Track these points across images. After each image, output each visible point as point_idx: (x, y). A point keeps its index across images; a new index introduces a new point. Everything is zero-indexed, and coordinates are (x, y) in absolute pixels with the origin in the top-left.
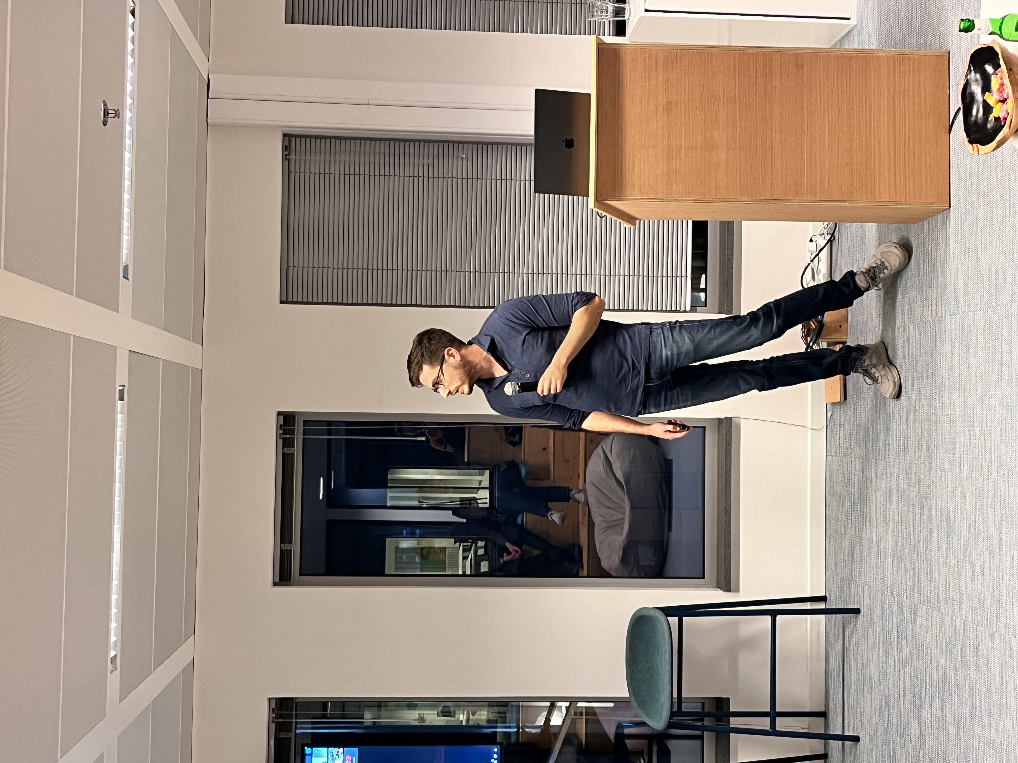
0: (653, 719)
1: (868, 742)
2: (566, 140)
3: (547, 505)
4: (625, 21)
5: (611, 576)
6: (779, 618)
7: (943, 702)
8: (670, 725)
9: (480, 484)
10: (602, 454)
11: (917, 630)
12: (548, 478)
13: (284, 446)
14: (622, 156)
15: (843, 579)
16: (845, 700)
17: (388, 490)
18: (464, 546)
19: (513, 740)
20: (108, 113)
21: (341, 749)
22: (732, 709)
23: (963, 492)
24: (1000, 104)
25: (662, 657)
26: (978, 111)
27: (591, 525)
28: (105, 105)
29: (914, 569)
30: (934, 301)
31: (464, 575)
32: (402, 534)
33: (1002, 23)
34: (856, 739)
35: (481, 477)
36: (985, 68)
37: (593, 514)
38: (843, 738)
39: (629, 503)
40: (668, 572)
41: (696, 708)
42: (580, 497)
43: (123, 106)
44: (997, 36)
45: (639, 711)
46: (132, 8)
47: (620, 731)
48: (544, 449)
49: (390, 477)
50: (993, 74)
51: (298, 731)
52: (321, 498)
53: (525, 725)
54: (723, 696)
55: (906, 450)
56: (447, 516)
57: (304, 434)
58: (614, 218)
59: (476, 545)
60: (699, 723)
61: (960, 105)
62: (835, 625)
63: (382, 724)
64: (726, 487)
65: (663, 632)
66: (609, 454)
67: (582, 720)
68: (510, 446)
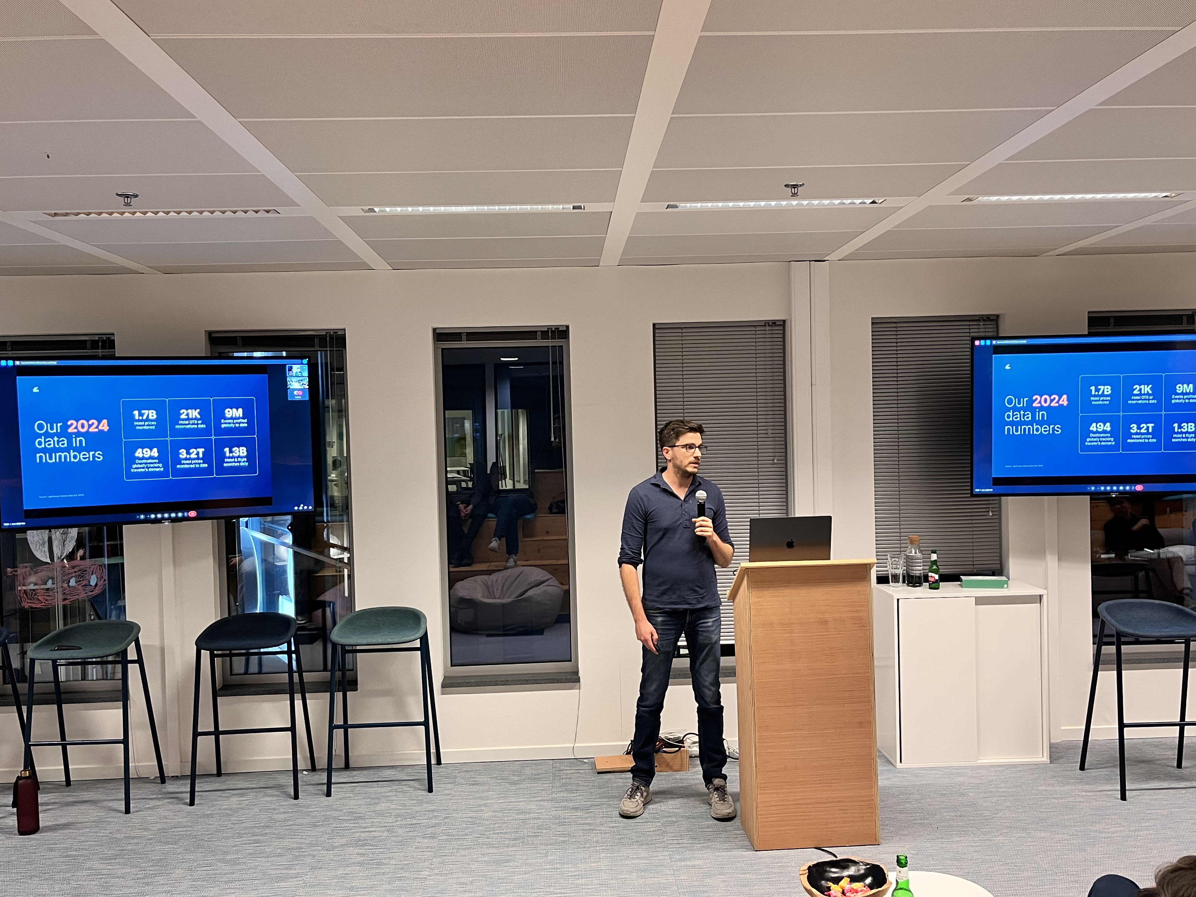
0: (339, 630)
1: (326, 804)
2: (793, 542)
3: (503, 536)
4: (889, 583)
5: (450, 590)
6: (423, 728)
7: (360, 864)
8: (335, 645)
9: (517, 481)
10: (546, 578)
11: (418, 839)
12: (524, 537)
13: (542, 331)
14: (783, 587)
15: (455, 777)
16: (360, 784)
17: (510, 410)
18: (468, 471)
20: (794, 188)
21: (308, 387)
22: (348, 693)
23: (530, 872)
24: (842, 890)
25: (388, 635)
26: (835, 873)
27: (489, 572)
28: (801, 186)
29: (466, 835)
30: (680, 841)
31: (446, 472)
32: (476, 422)
33: (906, 889)
34: (329, 794)
35: (523, 482)
36: (869, 877)
37: (497, 574)
38: (329, 784)
39: (508, 602)
40: (455, 636)
41: (349, 666)
42: (511, 562)
43: (801, 199)
44: (895, 886)
45: (344, 620)
46: (877, 201)
48: (547, 532)
49: (520, 410)
50: (865, 884)
51: (319, 352)
52: (502, 359)
53: (329, 528)
54: (358, 686)
55: (560, 824)
56: (491, 458)
57: (552, 346)
59: (469, 481)
60: (337, 667)
61: (839, 858)
62: (418, 773)
63: (326, 414)
64: (524, 680)
65: (408, 636)
66: (546, 584)
67: (334, 572)
68: (548, 505)
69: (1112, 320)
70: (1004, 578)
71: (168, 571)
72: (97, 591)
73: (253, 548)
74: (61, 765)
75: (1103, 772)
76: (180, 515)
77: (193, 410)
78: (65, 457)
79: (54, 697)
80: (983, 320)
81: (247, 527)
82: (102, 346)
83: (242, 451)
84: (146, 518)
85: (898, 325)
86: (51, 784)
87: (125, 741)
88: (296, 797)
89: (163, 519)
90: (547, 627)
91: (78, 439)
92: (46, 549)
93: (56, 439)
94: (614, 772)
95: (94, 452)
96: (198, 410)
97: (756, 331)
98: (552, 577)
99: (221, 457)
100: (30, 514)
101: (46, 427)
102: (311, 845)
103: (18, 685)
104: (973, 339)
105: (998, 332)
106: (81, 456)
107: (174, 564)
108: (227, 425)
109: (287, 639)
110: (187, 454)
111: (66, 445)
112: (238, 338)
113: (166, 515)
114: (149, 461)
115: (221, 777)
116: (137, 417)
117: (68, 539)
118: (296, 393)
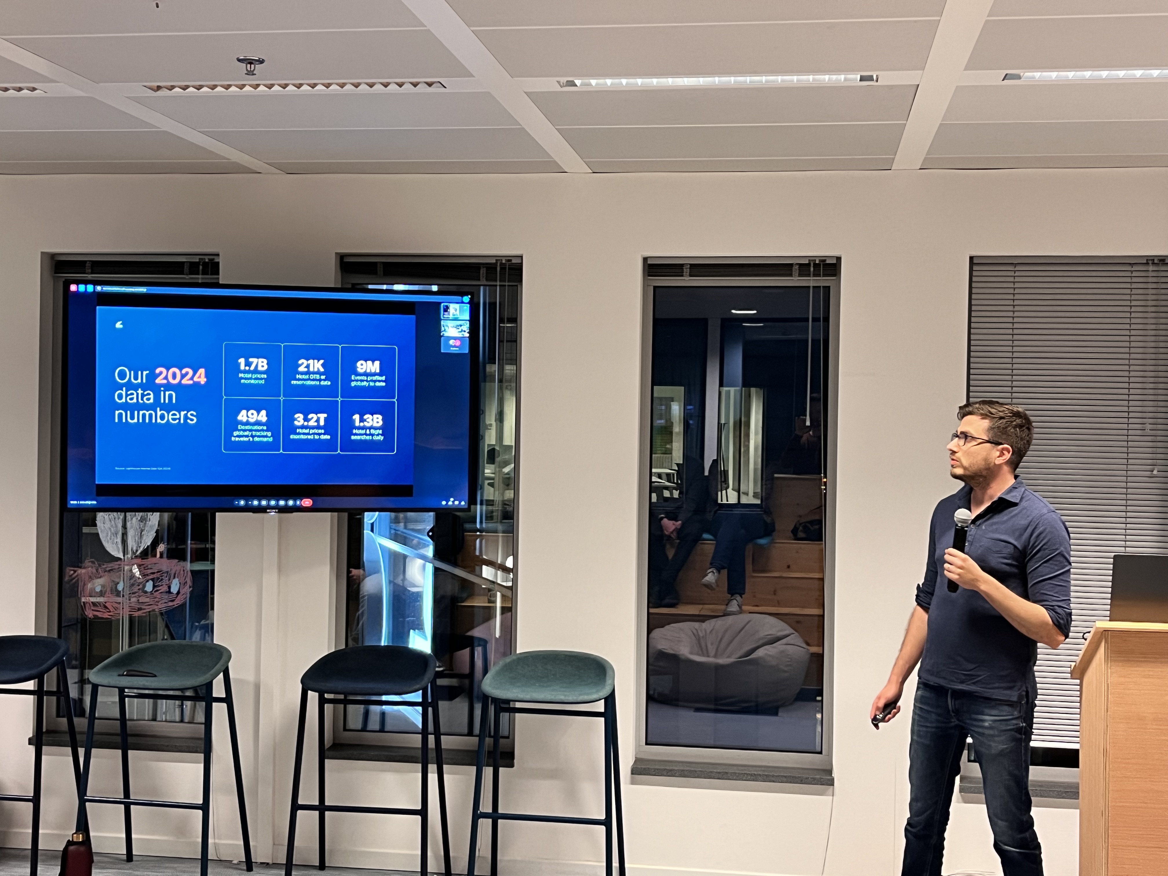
0: (493, 678)
3: (724, 568)
6: (603, 828)
8: (485, 699)
9: (744, 493)
10: (784, 633)
12: (754, 571)
13: (801, 265)
14: (1162, 662)
17: (739, 389)
18: (674, 474)
19: (468, 526)
21: (468, 335)
22: (501, 770)
25: (560, 691)
27: (701, 618)
31: (650, 474)
32: (689, 405)
35: (752, 494)
37: (713, 621)
40: (653, 707)
41: (504, 730)
42: (734, 606)
45: (501, 663)
47: (476, 643)
48: (789, 567)
49: (753, 390)
52: (734, 311)
53: (483, 539)
54: (515, 761)
56: (710, 455)
57: (814, 287)
58: (1081, 653)
59: (674, 488)
60: (487, 732)
64: (751, 775)
65: (588, 694)
66: (784, 641)
67: (485, 603)
68: (792, 527)
71: (270, 579)
72: (178, 602)
73: (379, 562)
74: (121, 832)
76: (291, 503)
77: (316, 361)
78: (151, 416)
79: (118, 739)
81: (372, 531)
82: (203, 270)
83: (376, 420)
84: (247, 504)
86: (106, 857)
87: (205, 807)
89: (269, 507)
90: (783, 705)
91: (167, 393)
92: (119, 540)
93: (140, 391)
95: (186, 412)
96: (322, 361)
97: (1132, 272)
98: (794, 632)
99: (349, 426)
100: (104, 490)
101: (129, 375)
103: (76, 720)
106: (169, 417)
107: (280, 570)
108: (359, 383)
109: (423, 684)
110: (305, 421)
111: (152, 401)
112: (378, 265)
113: (273, 503)
114: (256, 427)
115: (324, 871)
116: (242, 367)
117: (146, 529)
118: (451, 342)
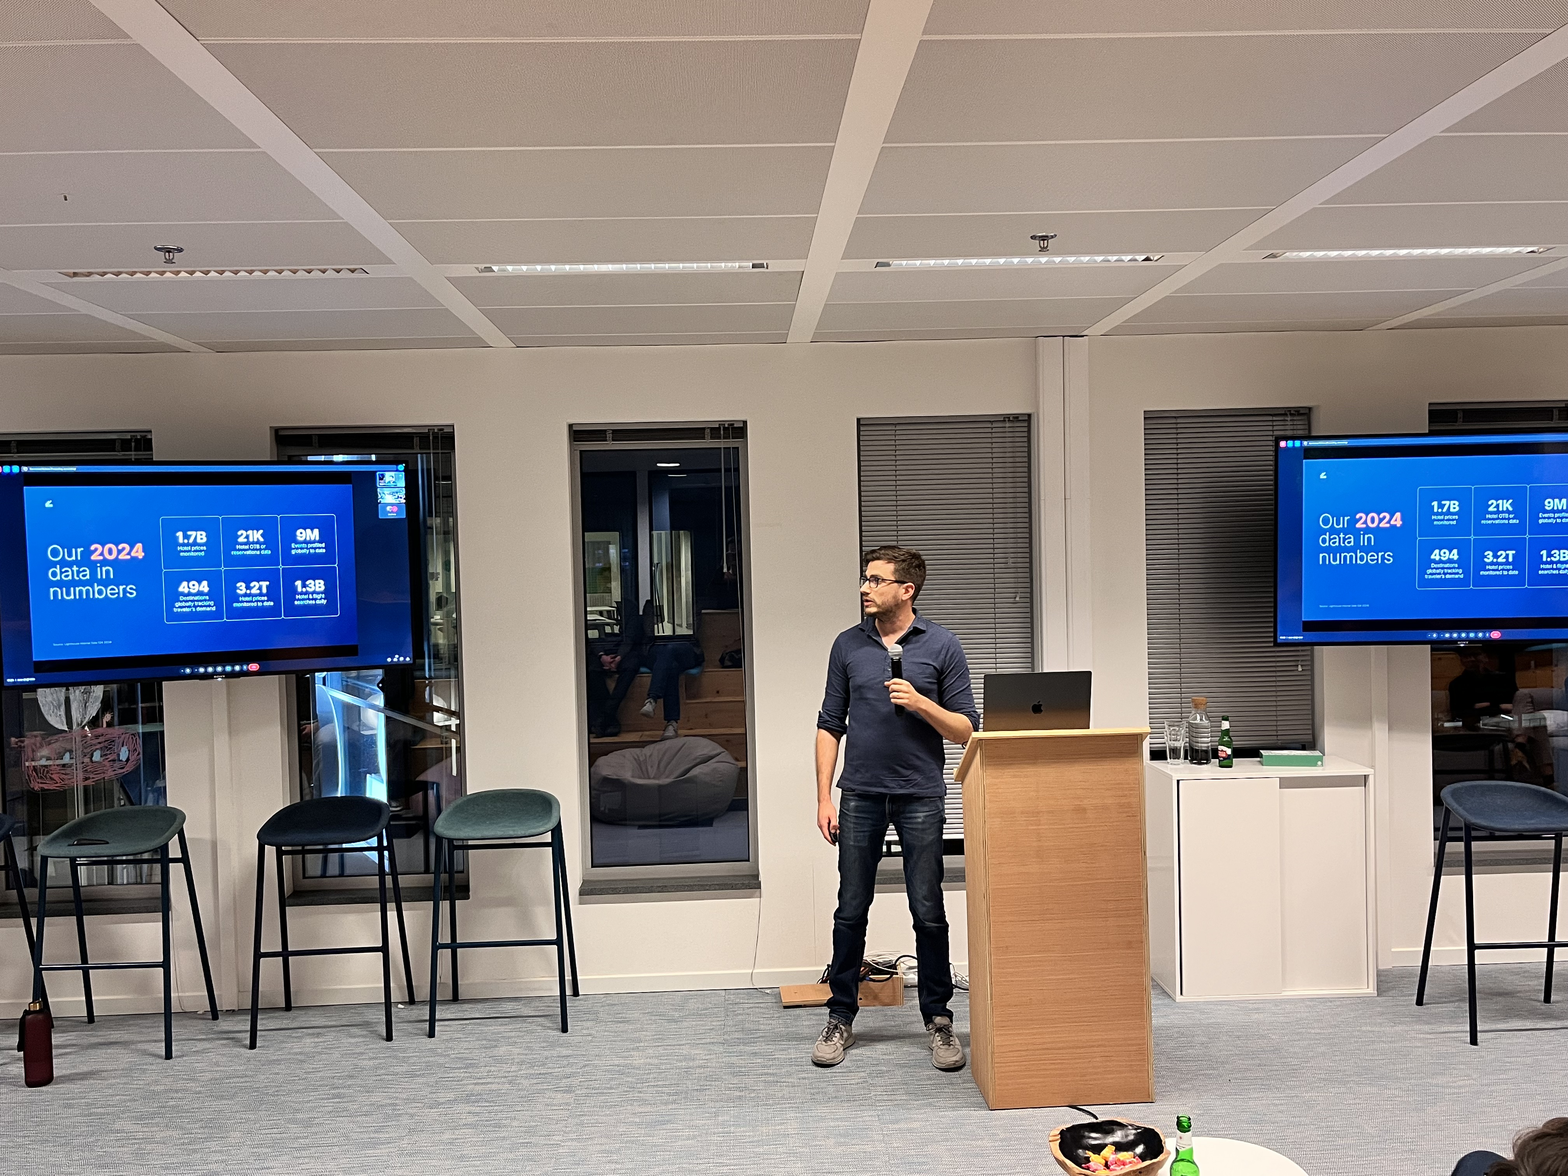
0: (445, 820)
1: (430, 1046)
2: (1041, 705)
3: (659, 697)
4: (1166, 759)
5: (590, 766)
6: (554, 948)
7: (474, 1126)
8: (439, 839)
9: (678, 625)
10: (715, 752)
11: (548, 1094)
12: (688, 698)
13: (712, 429)
14: (1028, 764)
15: (597, 1013)
16: (471, 1021)
17: (669, 532)
18: (614, 611)
19: (418, 673)
20: (1044, 240)
21: (404, 501)
22: (458, 903)
23: (694, 1137)
24: (1104, 1162)
25: (510, 826)
26: (1095, 1139)
27: (642, 744)
28: (1052, 237)
29: (611, 1088)
30: (892, 1097)
31: (586, 613)
32: (624, 548)
33: (1189, 1161)
34: (431, 1034)
35: (686, 625)
36: (1140, 1144)
37: (653, 745)
38: (432, 1021)
39: (666, 783)
40: (597, 827)
41: (458, 866)
42: (670, 732)
43: (1050, 254)
44: (1175, 1157)
45: (453, 805)
46: (1152, 258)
47: (429, 786)
48: (718, 692)
49: (682, 532)
50: (1135, 1153)
51: (419, 455)
52: (658, 465)
53: (432, 686)
54: (470, 893)
55: (734, 1074)
56: (644, 595)
57: (725, 448)
59: (614, 624)
60: (442, 868)
61: (1101, 1119)
62: (549, 1006)
63: (429, 536)
64: (688, 886)
65: (535, 828)
66: (716, 759)
67: (438, 744)
68: (719, 657)
69: (1460, 415)
70: (1317, 753)
71: (221, 742)
72: (129, 768)
73: (332, 713)
74: (80, 996)
75: (1450, 1007)
76: (237, 668)
77: (255, 531)
78: (88, 592)
79: (72, 906)
80: (1291, 414)
81: (324, 684)
82: (135, 447)
83: (319, 585)
84: (192, 672)
85: (1179, 421)
86: (67, 1020)
87: (166, 965)
88: (389, 1038)
89: (216, 673)
90: (717, 817)
91: (104, 569)
92: (62, 712)
93: (75, 568)
94: (805, 1006)
95: (124, 586)
96: (261, 532)
97: (992, 428)
98: (724, 750)
99: (292, 592)
100: (40, 667)
101: (62, 553)
102: (408, 1101)
103: (26, 891)
104: (1278, 440)
105: (1310, 430)
106: (108, 592)
107: (230, 733)
108: (299, 551)
109: (377, 830)
110: (247, 589)
111: (88, 577)
112: (314, 437)
113: (219, 669)
114: (196, 598)
115: (291, 1012)
116: (181, 540)
117: (91, 700)
118: (388, 508)
